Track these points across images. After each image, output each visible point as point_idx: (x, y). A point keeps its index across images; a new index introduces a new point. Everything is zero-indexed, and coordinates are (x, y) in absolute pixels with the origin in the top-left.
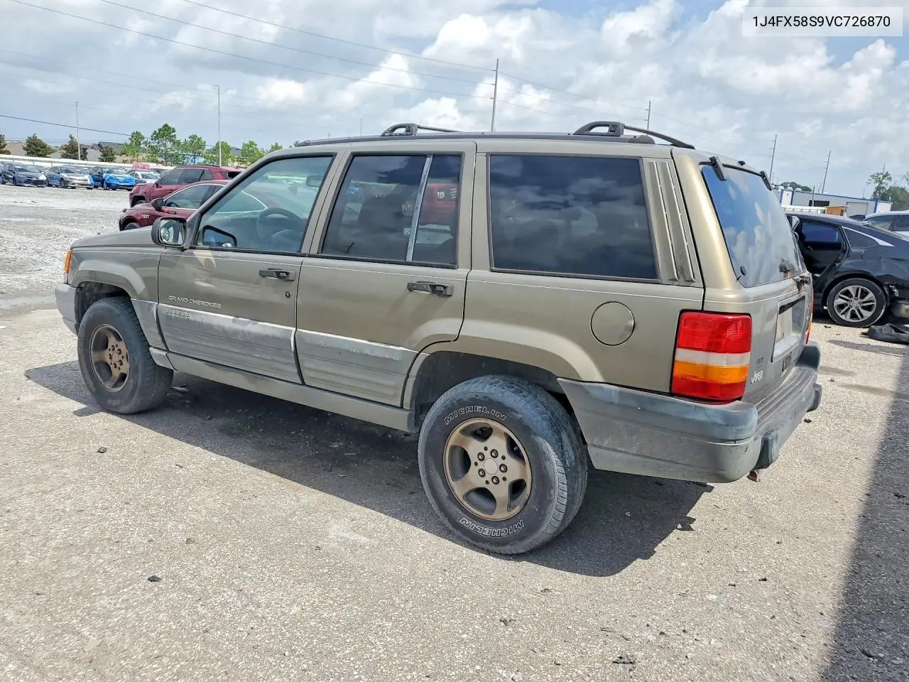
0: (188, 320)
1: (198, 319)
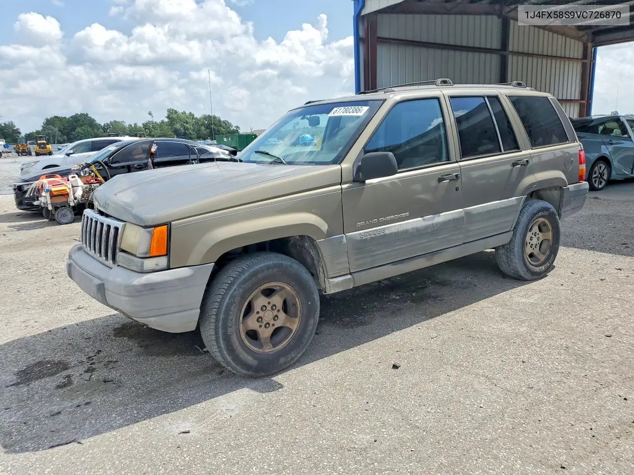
0: (385, 234)
1: (394, 230)
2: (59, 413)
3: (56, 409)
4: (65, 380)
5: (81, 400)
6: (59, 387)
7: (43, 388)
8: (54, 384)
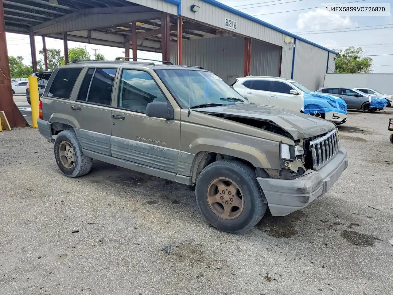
2: (367, 217)
3: (368, 219)
4: (353, 226)
5: (355, 216)
6: (358, 225)
7: (365, 229)
8: (359, 228)
